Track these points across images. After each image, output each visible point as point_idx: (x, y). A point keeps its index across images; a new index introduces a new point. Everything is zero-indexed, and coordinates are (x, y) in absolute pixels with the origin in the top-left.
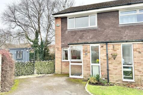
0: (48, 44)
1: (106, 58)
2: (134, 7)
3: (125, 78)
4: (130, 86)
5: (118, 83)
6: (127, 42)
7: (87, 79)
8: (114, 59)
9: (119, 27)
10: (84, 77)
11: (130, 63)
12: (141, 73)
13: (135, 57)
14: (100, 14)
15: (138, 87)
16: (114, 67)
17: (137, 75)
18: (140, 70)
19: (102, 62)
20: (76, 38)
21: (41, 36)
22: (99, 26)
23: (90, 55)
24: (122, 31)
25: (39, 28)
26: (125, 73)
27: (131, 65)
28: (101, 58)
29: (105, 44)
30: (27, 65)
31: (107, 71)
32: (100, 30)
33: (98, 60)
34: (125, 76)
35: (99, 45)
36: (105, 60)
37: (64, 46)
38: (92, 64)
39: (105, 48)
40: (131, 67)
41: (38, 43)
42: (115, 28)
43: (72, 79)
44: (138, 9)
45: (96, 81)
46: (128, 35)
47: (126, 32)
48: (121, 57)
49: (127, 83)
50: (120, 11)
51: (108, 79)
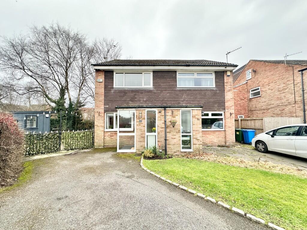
0: (80, 107)
1: (163, 126)
2: (193, 70)
3: (183, 148)
4: (189, 157)
5: (176, 154)
6: (186, 107)
7: (141, 153)
8: (174, 127)
9: (177, 90)
10: (137, 151)
11: (189, 131)
12: (200, 141)
13: (194, 125)
14: (156, 73)
15: (197, 157)
16: (172, 136)
17: (195, 144)
18: (198, 138)
19: (159, 131)
20: (126, 100)
21: (69, 95)
22: (155, 86)
23: (145, 122)
24: (179, 95)
25: (67, 83)
26: (184, 142)
27: (189, 133)
28: (158, 126)
29: (164, 109)
30: (47, 137)
31: (165, 141)
32: (155, 92)
33: (154, 128)
34: (183, 146)
35: (156, 110)
36: (162, 128)
37: (108, 110)
38: (147, 134)
39: (163, 114)
40: (190, 135)
41: (63, 105)
42: (173, 91)
43: (121, 154)
44: (195, 72)
45: (152, 155)
46: (186, 100)
47: (183, 96)
48: (180, 124)
49: (185, 154)
50: (178, 71)
51: (166, 150)
